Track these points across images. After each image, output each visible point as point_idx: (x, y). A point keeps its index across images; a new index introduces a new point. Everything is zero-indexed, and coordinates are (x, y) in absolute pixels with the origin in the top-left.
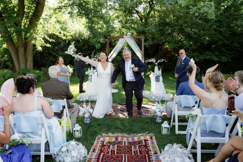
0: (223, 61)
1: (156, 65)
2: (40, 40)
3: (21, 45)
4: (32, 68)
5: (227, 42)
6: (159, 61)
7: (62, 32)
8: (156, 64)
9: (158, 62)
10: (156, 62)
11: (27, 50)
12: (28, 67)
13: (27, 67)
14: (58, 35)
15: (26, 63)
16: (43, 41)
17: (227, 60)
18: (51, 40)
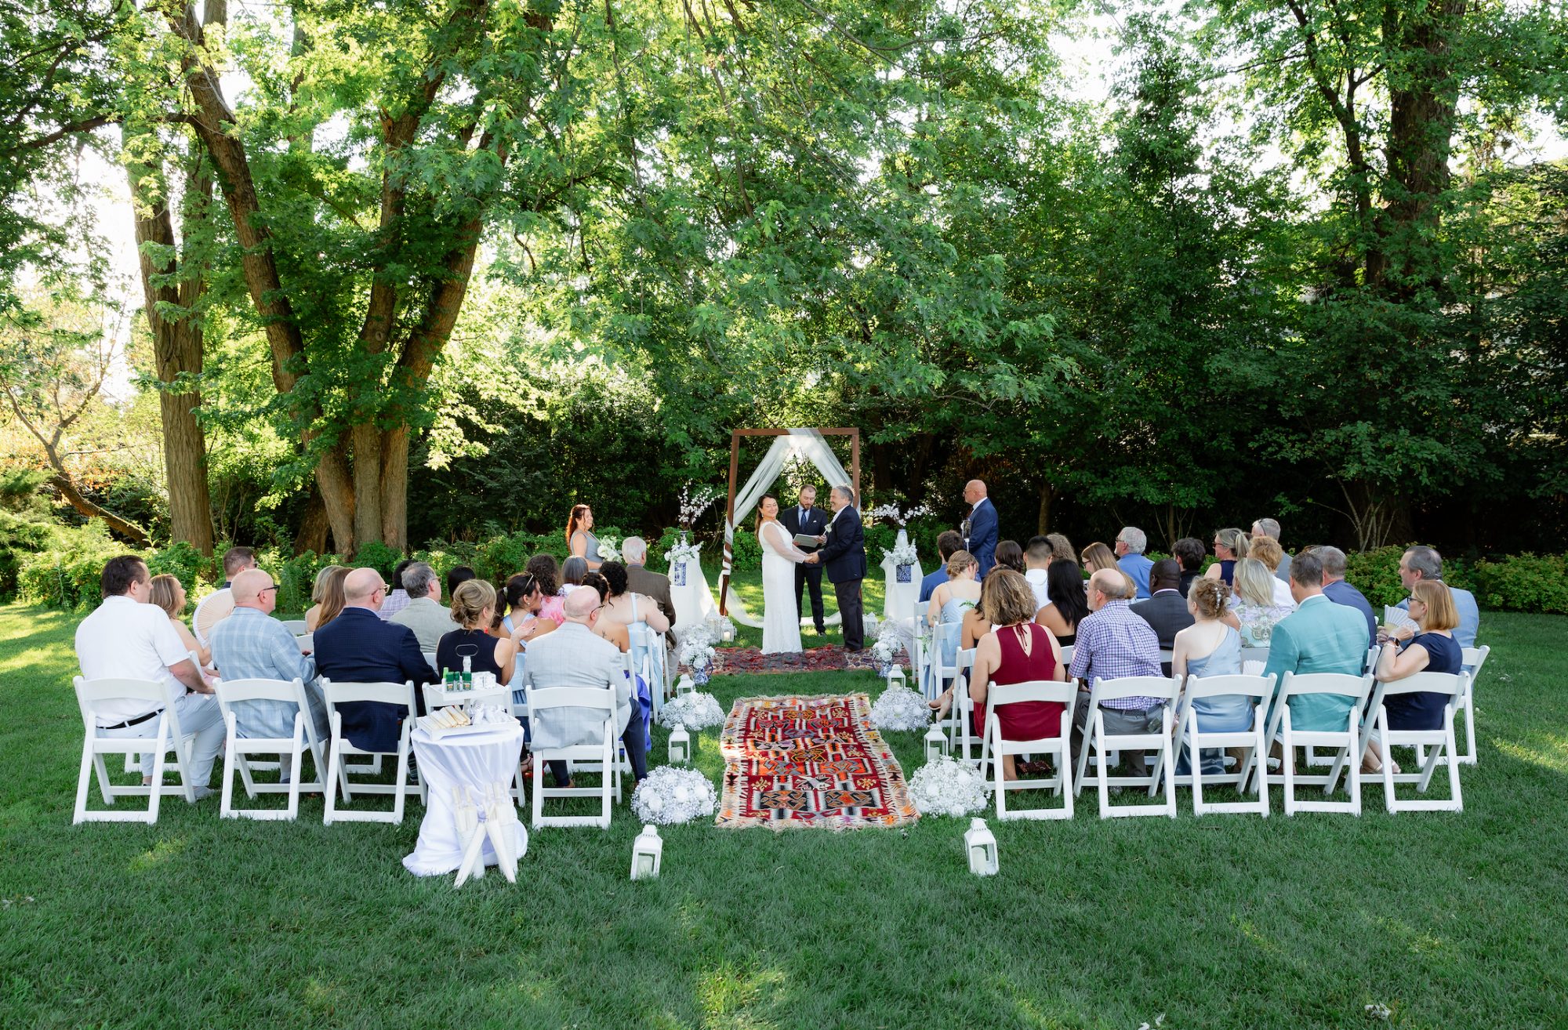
0: (1182, 505)
1: (901, 527)
2: (447, 428)
3: (367, 450)
4: (403, 543)
5: (1193, 431)
6: (910, 512)
7: (534, 393)
8: (902, 522)
9: (907, 516)
10: (902, 516)
11: (388, 469)
12: (391, 537)
13: (384, 537)
14: (514, 407)
15: (382, 522)
16: (459, 431)
17: (1199, 501)
18: (490, 429)
